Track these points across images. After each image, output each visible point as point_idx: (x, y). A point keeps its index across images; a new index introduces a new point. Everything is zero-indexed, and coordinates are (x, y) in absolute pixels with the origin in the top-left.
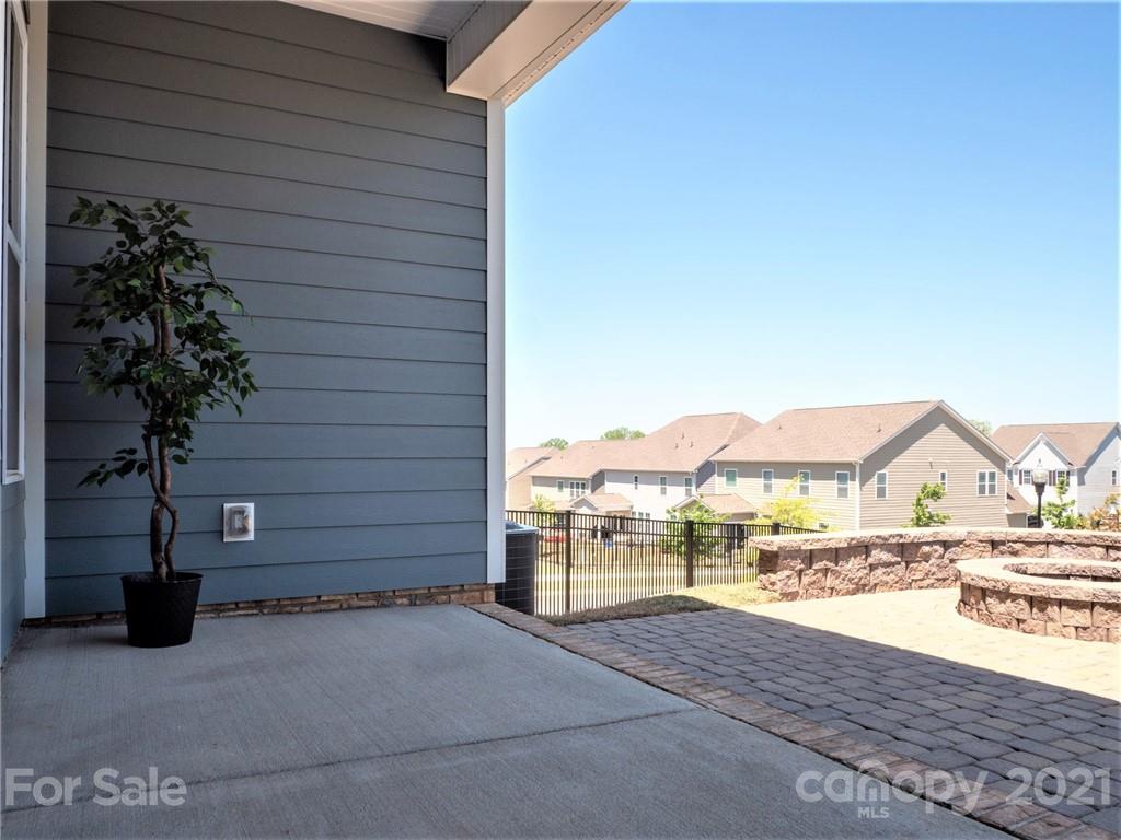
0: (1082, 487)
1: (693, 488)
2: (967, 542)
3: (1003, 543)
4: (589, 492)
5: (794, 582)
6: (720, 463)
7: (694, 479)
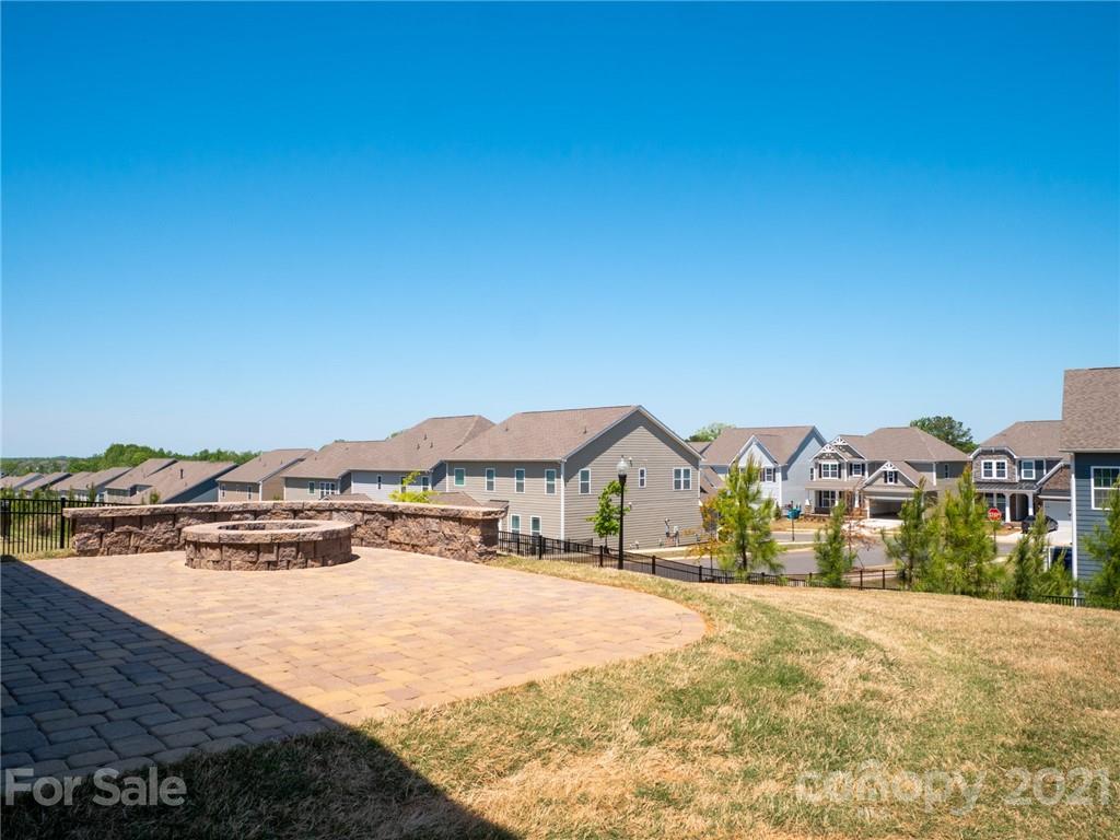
0: (786, 482)
1: (430, 487)
4: (338, 492)
5: (94, 541)
6: (450, 462)
7: (430, 478)
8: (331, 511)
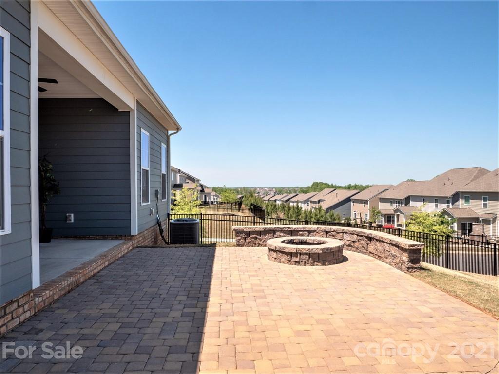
1: (451, 205)
2: (317, 231)
3: (330, 232)
4: (404, 206)
5: (242, 241)
6: (462, 192)
7: (451, 200)
8: (343, 233)
